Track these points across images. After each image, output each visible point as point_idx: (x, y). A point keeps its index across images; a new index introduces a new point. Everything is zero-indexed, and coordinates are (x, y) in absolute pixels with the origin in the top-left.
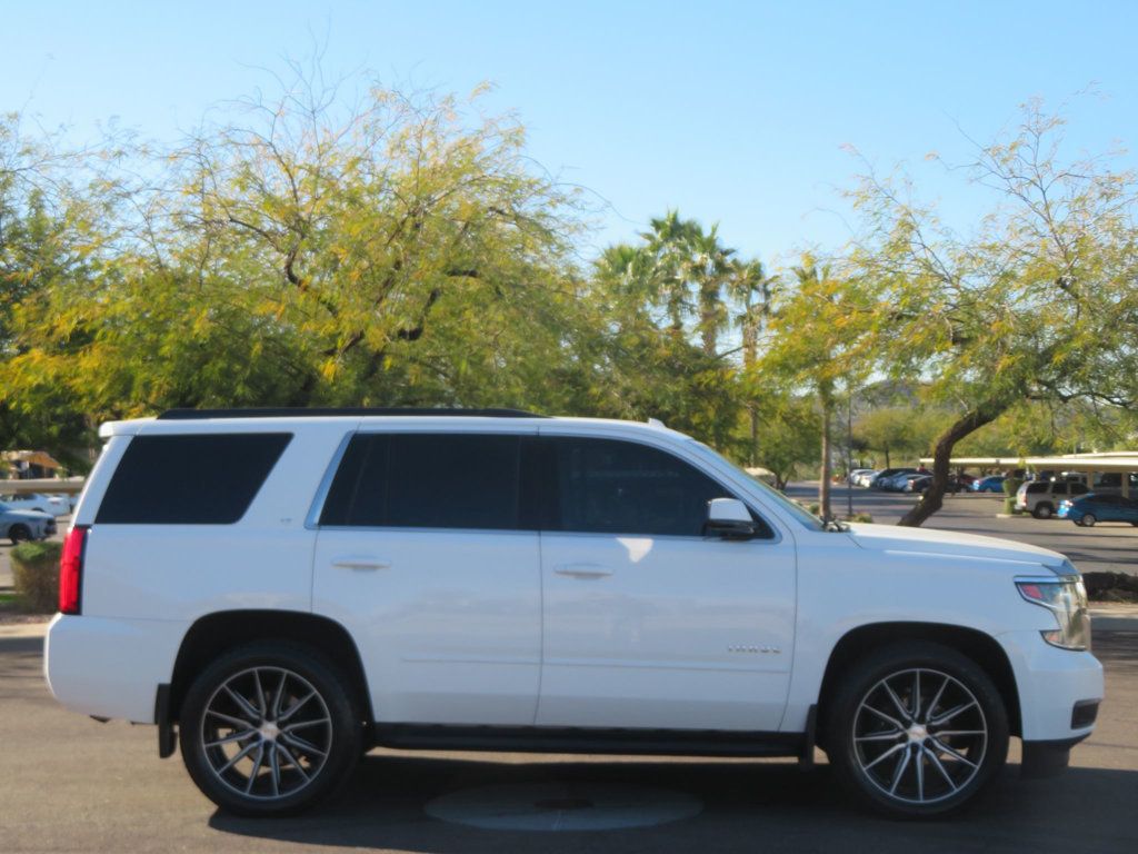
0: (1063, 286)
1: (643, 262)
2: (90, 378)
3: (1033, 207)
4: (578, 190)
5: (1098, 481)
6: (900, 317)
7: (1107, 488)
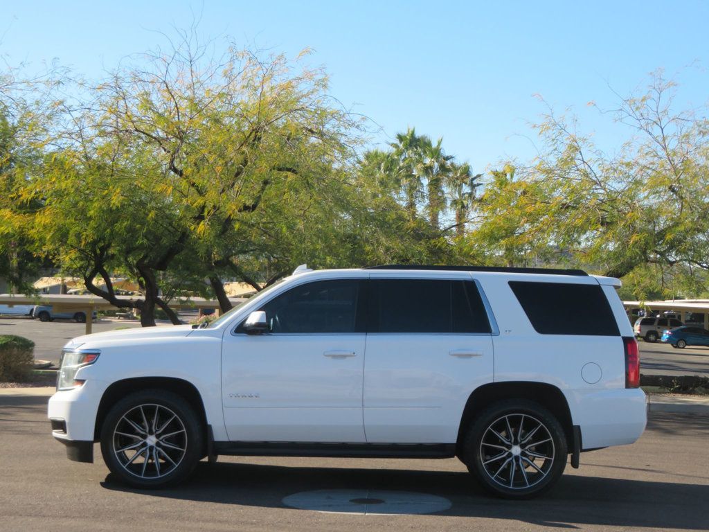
0: (673, 191)
1: (391, 163)
2: (41, 230)
3: (655, 139)
4: (364, 119)
5: (689, 318)
6: (567, 207)
7: (695, 323)
